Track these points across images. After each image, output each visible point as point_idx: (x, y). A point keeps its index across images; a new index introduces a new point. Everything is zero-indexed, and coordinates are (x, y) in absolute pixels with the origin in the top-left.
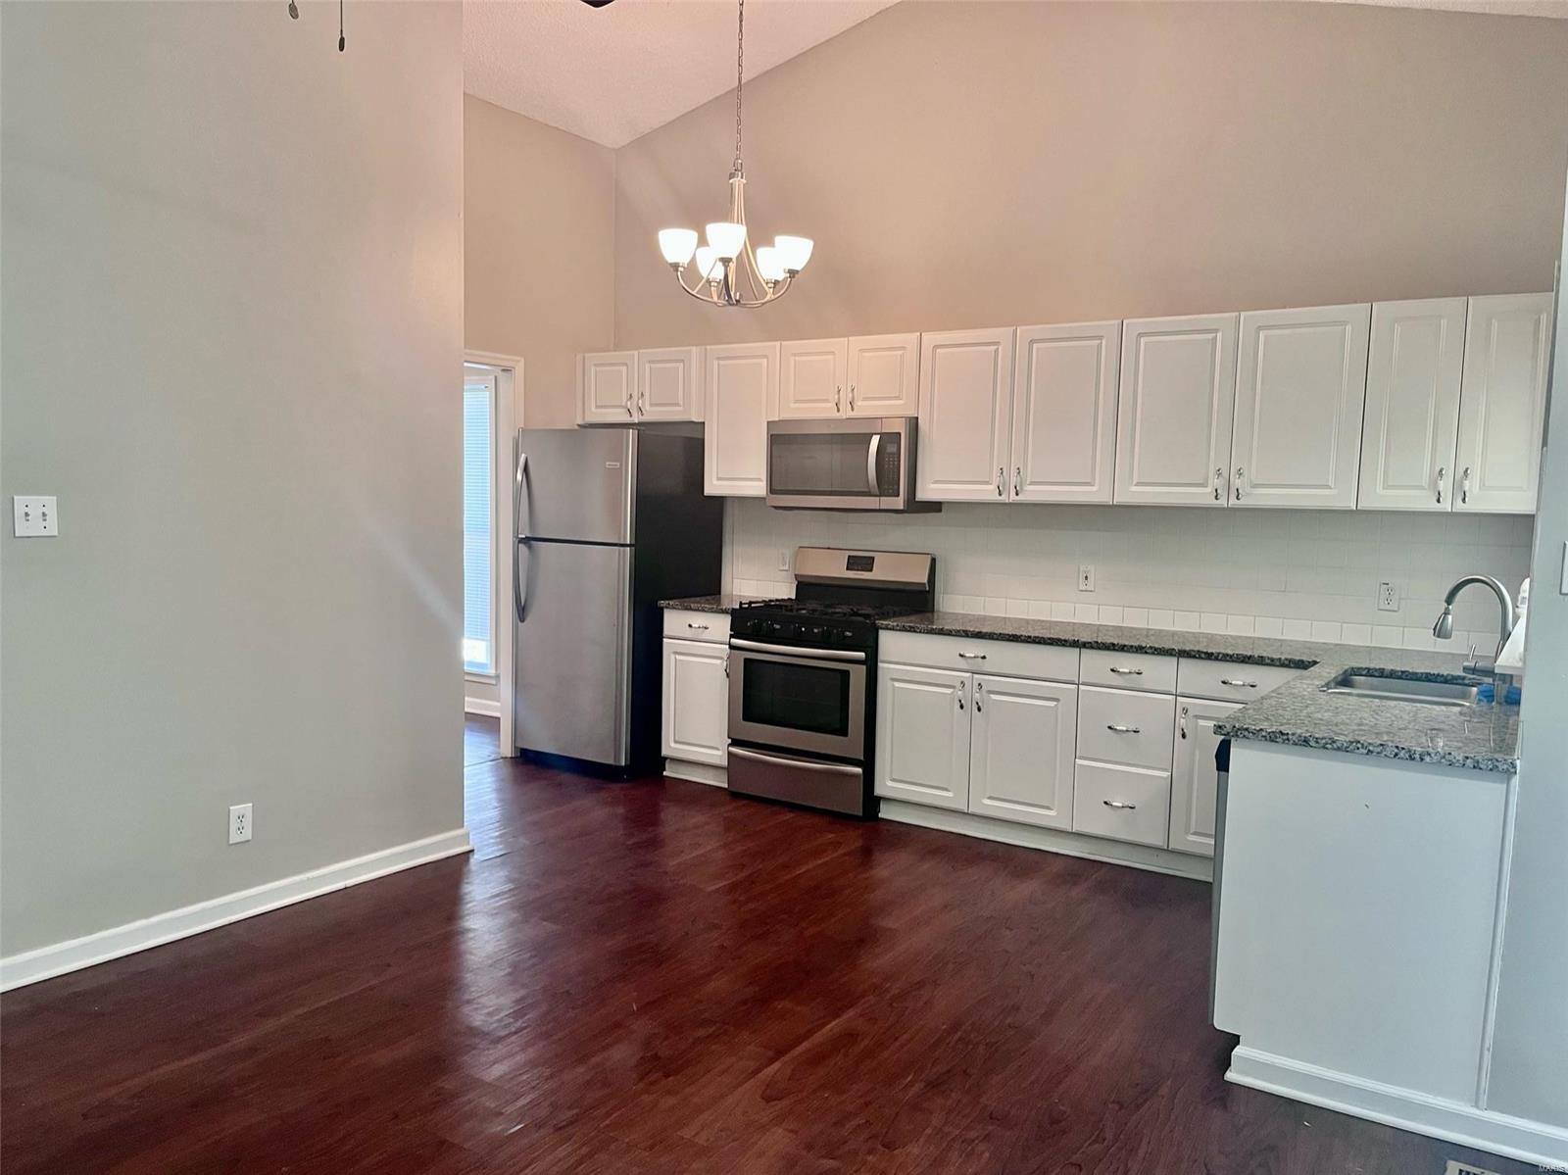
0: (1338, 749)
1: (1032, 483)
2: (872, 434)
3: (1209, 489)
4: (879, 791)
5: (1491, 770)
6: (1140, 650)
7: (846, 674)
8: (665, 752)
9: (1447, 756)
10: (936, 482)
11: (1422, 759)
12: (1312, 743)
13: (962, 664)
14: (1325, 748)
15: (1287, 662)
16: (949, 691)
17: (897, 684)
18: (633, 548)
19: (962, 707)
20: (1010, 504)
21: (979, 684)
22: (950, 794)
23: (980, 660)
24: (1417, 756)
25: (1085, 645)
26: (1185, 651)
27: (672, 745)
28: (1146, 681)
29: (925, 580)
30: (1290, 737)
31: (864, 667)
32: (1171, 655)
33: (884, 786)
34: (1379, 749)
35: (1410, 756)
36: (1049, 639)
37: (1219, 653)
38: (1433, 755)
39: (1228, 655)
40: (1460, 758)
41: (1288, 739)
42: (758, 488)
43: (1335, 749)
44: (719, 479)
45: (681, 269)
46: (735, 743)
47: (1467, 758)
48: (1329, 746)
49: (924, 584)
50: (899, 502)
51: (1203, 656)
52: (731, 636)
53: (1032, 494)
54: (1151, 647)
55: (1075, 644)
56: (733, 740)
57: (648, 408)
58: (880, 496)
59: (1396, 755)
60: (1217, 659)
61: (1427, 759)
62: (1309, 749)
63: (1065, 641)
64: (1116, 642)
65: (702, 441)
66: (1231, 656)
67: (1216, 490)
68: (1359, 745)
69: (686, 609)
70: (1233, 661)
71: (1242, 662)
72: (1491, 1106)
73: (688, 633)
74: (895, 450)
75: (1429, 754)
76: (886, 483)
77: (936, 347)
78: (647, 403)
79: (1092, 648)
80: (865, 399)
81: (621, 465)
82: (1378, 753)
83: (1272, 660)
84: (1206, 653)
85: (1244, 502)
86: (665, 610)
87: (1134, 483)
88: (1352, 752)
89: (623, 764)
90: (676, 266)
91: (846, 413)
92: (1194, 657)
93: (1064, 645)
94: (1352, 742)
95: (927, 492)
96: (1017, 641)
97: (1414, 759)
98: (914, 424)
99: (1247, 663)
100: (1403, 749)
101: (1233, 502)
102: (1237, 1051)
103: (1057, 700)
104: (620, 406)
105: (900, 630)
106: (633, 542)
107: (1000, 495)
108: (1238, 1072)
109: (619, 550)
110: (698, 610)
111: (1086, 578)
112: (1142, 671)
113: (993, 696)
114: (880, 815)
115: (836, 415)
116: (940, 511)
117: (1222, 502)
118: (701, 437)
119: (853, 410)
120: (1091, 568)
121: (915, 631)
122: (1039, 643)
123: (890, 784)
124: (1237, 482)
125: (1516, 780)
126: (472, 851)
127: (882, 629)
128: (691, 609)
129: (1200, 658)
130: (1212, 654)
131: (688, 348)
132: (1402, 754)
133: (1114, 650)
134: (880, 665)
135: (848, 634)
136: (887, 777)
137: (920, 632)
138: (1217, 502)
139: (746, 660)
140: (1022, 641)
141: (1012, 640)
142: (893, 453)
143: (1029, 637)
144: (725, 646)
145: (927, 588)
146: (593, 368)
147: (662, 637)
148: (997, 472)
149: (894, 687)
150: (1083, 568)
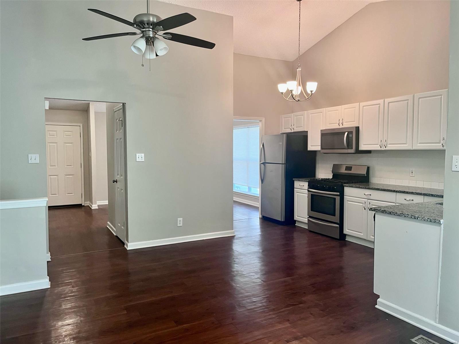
0: (398, 215)
1: (390, 144)
2: (345, 132)
3: (441, 144)
4: (345, 232)
5: (434, 222)
6: (412, 193)
7: (335, 199)
8: (295, 219)
9: (423, 218)
10: (364, 145)
11: (417, 219)
12: (392, 214)
13: (365, 197)
14: (395, 215)
16: (362, 204)
17: (349, 202)
18: (285, 165)
19: (365, 209)
20: (384, 150)
21: (370, 203)
22: (362, 234)
23: (369, 195)
24: (416, 218)
25: (397, 192)
26: (425, 194)
27: (296, 217)
29: (365, 173)
30: (387, 212)
31: (339, 197)
32: (421, 195)
33: (346, 231)
34: (407, 216)
36: (387, 190)
37: (435, 195)
39: (438, 195)
40: (427, 219)
41: (386, 212)
42: (318, 148)
43: (397, 215)
44: (311, 146)
45: (283, 94)
46: (310, 217)
47: (428, 219)
48: (396, 214)
49: (365, 174)
50: (353, 151)
51: (430, 195)
52: (308, 188)
53: (390, 147)
54: (415, 193)
55: (394, 191)
56: (309, 216)
57: (295, 128)
58: (348, 149)
59: (411, 217)
60: (434, 196)
61: (419, 219)
62: (391, 215)
63: (391, 190)
64: (405, 191)
65: (307, 136)
66: (439, 195)
68: (403, 214)
69: (299, 181)
72: (440, 323)
73: (299, 187)
75: (419, 217)
76: (349, 145)
77: (363, 106)
78: (295, 127)
79: (399, 192)
80: (346, 122)
81: (282, 143)
84: (431, 194)
86: (295, 181)
87: (419, 143)
89: (283, 221)
90: (282, 93)
91: (341, 126)
92: (428, 196)
93: (391, 192)
94: (401, 213)
95: (362, 147)
96: (379, 190)
97: (415, 219)
98: (357, 129)
100: (413, 216)
102: (379, 300)
104: (289, 128)
105: (349, 187)
106: (285, 163)
107: (381, 148)
108: (379, 305)
109: (282, 165)
110: (301, 181)
111: (412, 172)
112: (414, 200)
114: (346, 239)
115: (338, 127)
116: (371, 153)
118: (307, 135)
119: (343, 125)
121: (353, 187)
122: (384, 191)
125: (442, 226)
126: (235, 236)
127: (345, 186)
128: (300, 181)
129: (430, 196)
130: (433, 195)
131: (304, 112)
132: (413, 217)
133: (405, 193)
134: (344, 196)
135: (335, 188)
136: (347, 228)
137: (354, 187)
138: (443, 148)
139: (311, 194)
140: (380, 190)
141: (377, 190)
142: (351, 137)
143: (382, 189)
144: (307, 191)
145: (366, 176)
146: (283, 119)
147: (294, 188)
148: (380, 141)
149: (348, 203)
150: (411, 169)
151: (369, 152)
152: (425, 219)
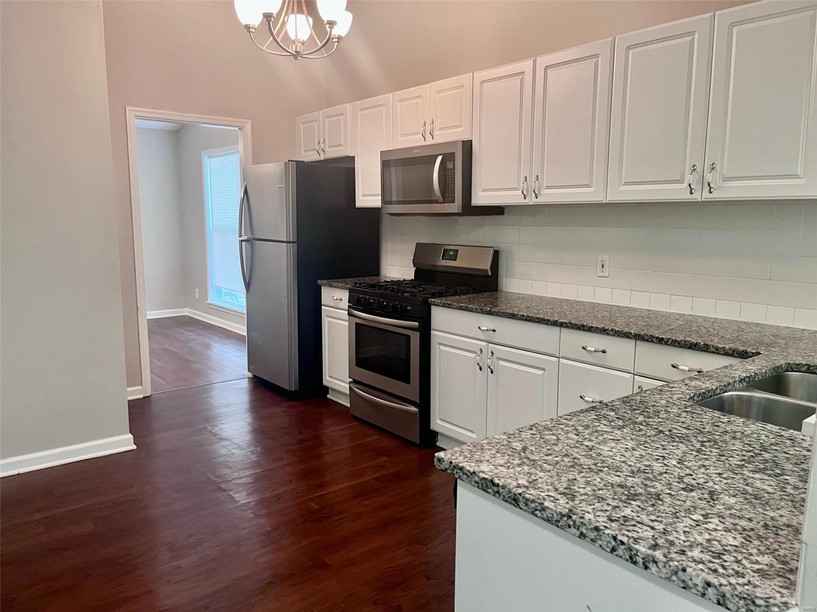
0: (548, 520)
1: (547, 188)
2: (437, 155)
3: (685, 185)
4: (433, 426)
6: (604, 331)
7: (408, 337)
8: (325, 383)
9: (680, 573)
10: (484, 190)
11: (646, 567)
12: (522, 504)
13: (481, 335)
14: (533, 513)
15: (730, 352)
16: (473, 355)
17: (442, 348)
18: (296, 244)
19: (481, 369)
20: (533, 205)
21: (492, 352)
22: (475, 436)
23: (492, 332)
24: (640, 560)
25: (562, 325)
26: (639, 335)
27: (328, 378)
28: (609, 359)
29: (488, 266)
30: (501, 490)
31: (418, 334)
32: (628, 337)
33: (437, 423)
34: (594, 535)
35: (631, 558)
36: (537, 318)
37: (669, 339)
38: (661, 565)
39: (676, 341)
41: (498, 492)
42: (377, 201)
43: (543, 519)
44: (363, 196)
46: (354, 382)
47: (709, 584)
48: (537, 512)
49: (487, 270)
50: (455, 207)
51: (654, 340)
52: (349, 306)
53: (548, 196)
54: (612, 330)
55: (555, 324)
56: (353, 379)
57: (327, 149)
58: (443, 203)
59: (613, 549)
60: (666, 343)
61: (654, 569)
62: (518, 509)
63: (548, 320)
64: (584, 324)
65: (354, 168)
66: (679, 343)
67: (690, 185)
69: (331, 286)
70: (680, 347)
71: (690, 348)
73: (331, 303)
74: (451, 166)
75: (655, 562)
76: (447, 194)
77: (483, 82)
78: (327, 146)
79: (567, 327)
80: (441, 129)
81: (286, 186)
82: (592, 540)
83: (717, 349)
84: (657, 338)
85: (717, 195)
86: (322, 287)
87: (623, 183)
88: (562, 528)
89: (293, 390)
91: (430, 141)
92: (648, 340)
93: (547, 324)
95: (480, 198)
96: (515, 319)
97: (635, 563)
98: (468, 146)
99: (693, 349)
100: (622, 543)
101: (706, 196)
103: (543, 369)
104: (314, 150)
105: (442, 306)
106: (296, 240)
107: (525, 198)
109: (287, 246)
110: (336, 287)
111: (603, 265)
112: (607, 350)
113: (501, 363)
114: (438, 444)
115: (422, 143)
116: (503, 213)
117: (697, 197)
118: (353, 166)
119: (432, 138)
120: (606, 258)
122: (530, 321)
123: (439, 422)
124: (709, 177)
127: (433, 305)
128: (333, 287)
129: (652, 341)
130: (662, 339)
131: (344, 105)
132: (620, 552)
133: (584, 330)
134: (432, 332)
135: (409, 308)
136: (437, 415)
137: (454, 308)
138: (692, 196)
139: (356, 323)
140: (519, 319)
141: (511, 318)
142: (451, 169)
143: (523, 316)
144: (347, 312)
145: (490, 274)
146: (302, 125)
147: (321, 305)
148: (522, 179)
149: (440, 349)
150: (600, 258)
151: (497, 211)
152: (690, 583)
